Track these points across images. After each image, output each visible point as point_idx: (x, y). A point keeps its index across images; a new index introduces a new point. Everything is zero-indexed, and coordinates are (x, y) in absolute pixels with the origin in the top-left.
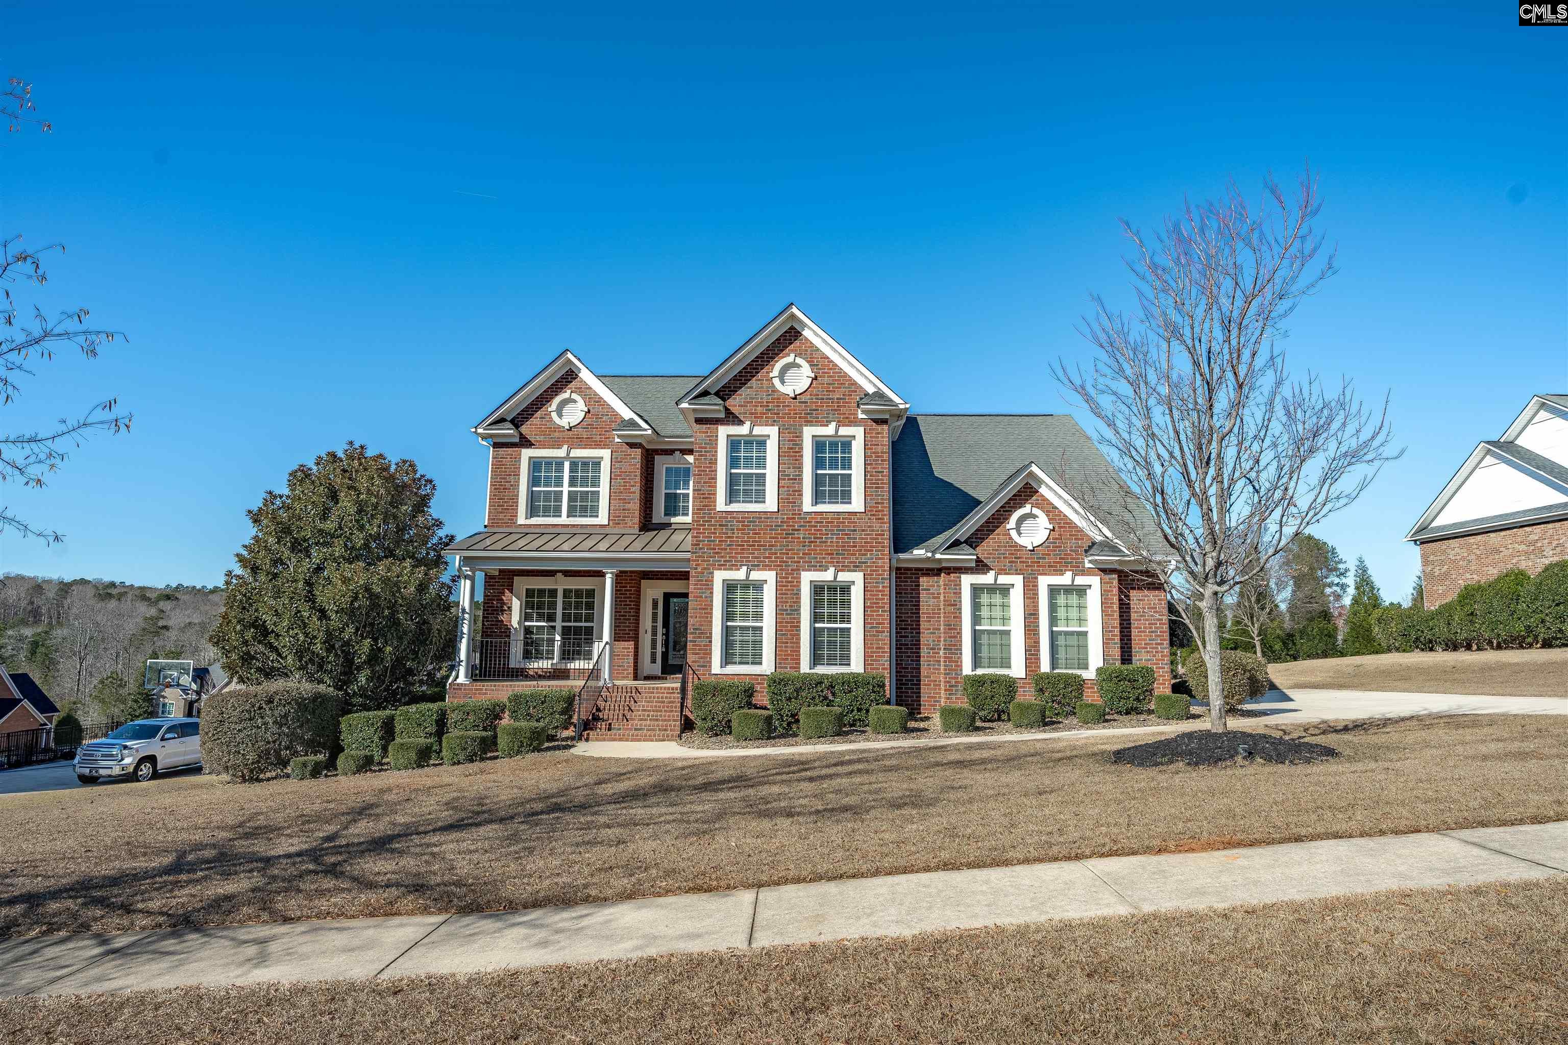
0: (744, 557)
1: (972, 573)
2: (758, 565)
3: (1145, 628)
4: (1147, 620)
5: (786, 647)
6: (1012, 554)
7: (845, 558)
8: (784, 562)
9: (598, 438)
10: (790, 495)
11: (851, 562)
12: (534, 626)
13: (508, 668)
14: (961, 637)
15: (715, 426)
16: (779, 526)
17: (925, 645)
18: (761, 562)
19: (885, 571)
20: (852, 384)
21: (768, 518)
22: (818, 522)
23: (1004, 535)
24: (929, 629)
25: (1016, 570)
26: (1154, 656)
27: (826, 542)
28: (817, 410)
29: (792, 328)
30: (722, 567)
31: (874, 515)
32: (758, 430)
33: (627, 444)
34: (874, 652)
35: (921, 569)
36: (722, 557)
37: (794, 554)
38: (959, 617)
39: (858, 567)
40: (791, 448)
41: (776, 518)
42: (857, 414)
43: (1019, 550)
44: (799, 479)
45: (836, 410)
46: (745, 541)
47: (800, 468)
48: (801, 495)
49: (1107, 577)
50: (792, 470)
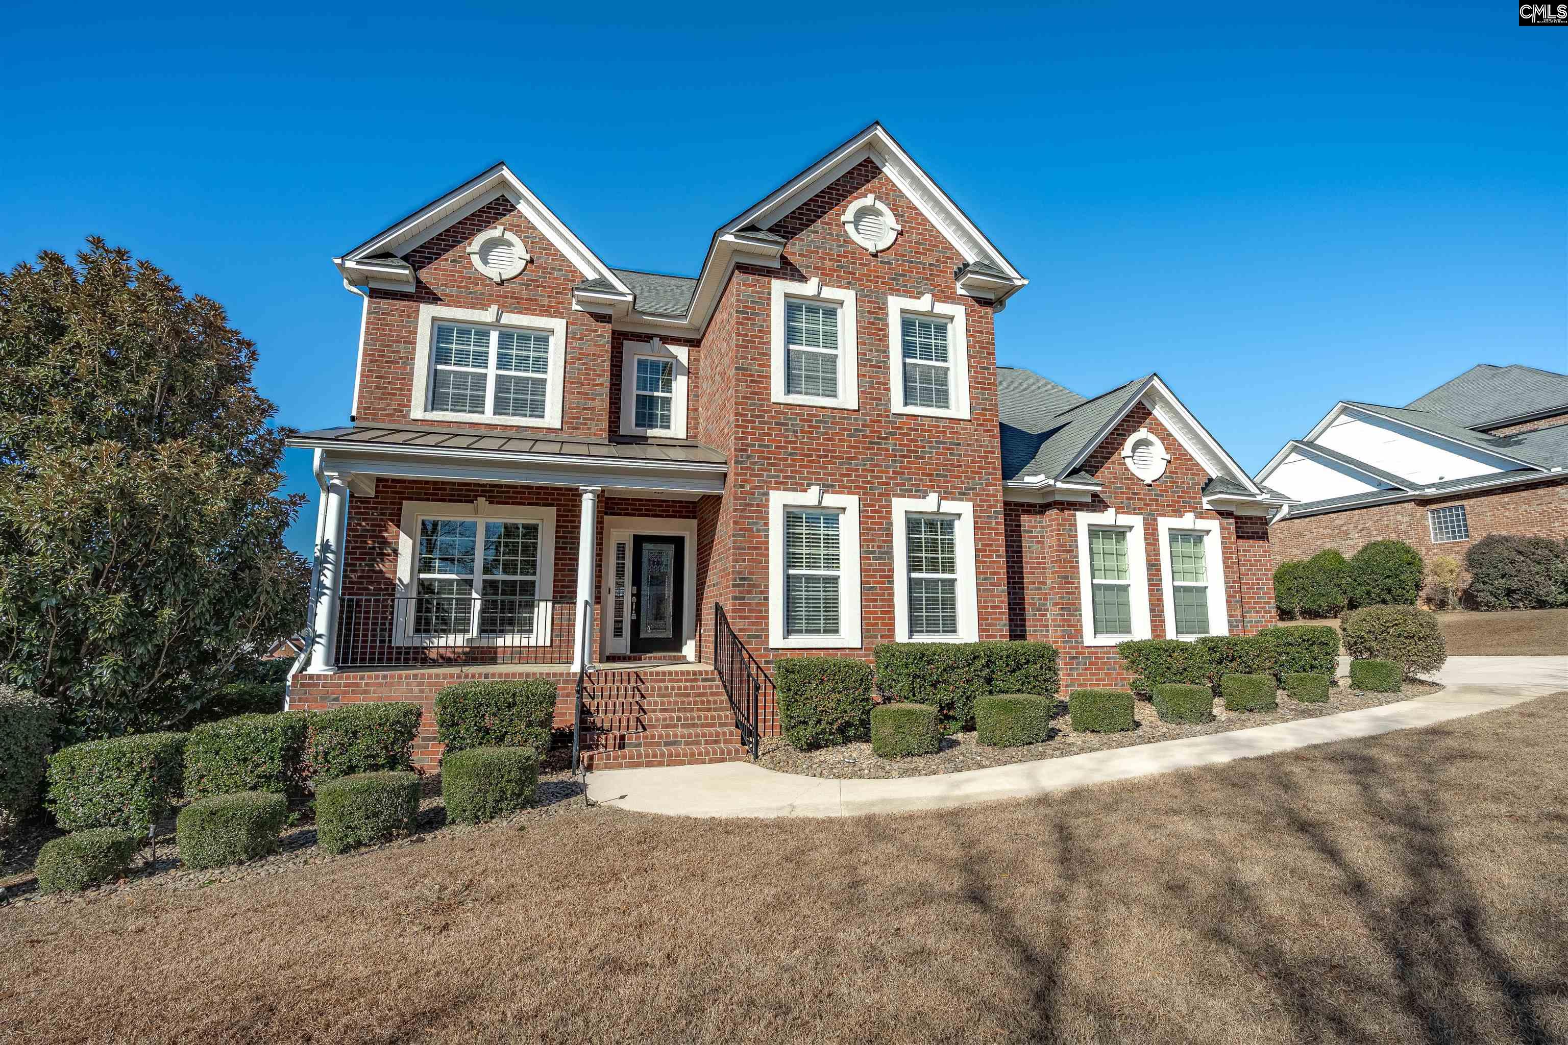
0: (814, 473)
1: (1088, 511)
2: (833, 486)
3: (1253, 584)
4: (1254, 574)
5: (875, 606)
6: (1129, 488)
7: (949, 482)
8: (869, 482)
9: (546, 301)
10: (873, 388)
11: (955, 488)
12: (435, 580)
13: (390, 647)
14: (1079, 593)
15: (766, 279)
16: (860, 431)
17: (1031, 604)
18: (836, 481)
19: (997, 501)
20: (947, 248)
21: (844, 418)
22: (911, 429)
23: (1120, 464)
24: (1034, 583)
25: (1135, 509)
26: (1263, 617)
27: (923, 458)
28: (905, 275)
29: (868, 161)
30: (781, 485)
31: (981, 425)
32: (829, 293)
33: (591, 314)
34: (990, 613)
35: (1022, 505)
36: (781, 471)
37: (882, 472)
38: (1075, 567)
39: (964, 494)
40: (873, 324)
41: (856, 419)
42: (955, 288)
43: (1136, 484)
44: (883, 366)
45: (927, 279)
46: (814, 450)
47: (885, 352)
48: (888, 389)
49: (1225, 521)
50: (874, 353)
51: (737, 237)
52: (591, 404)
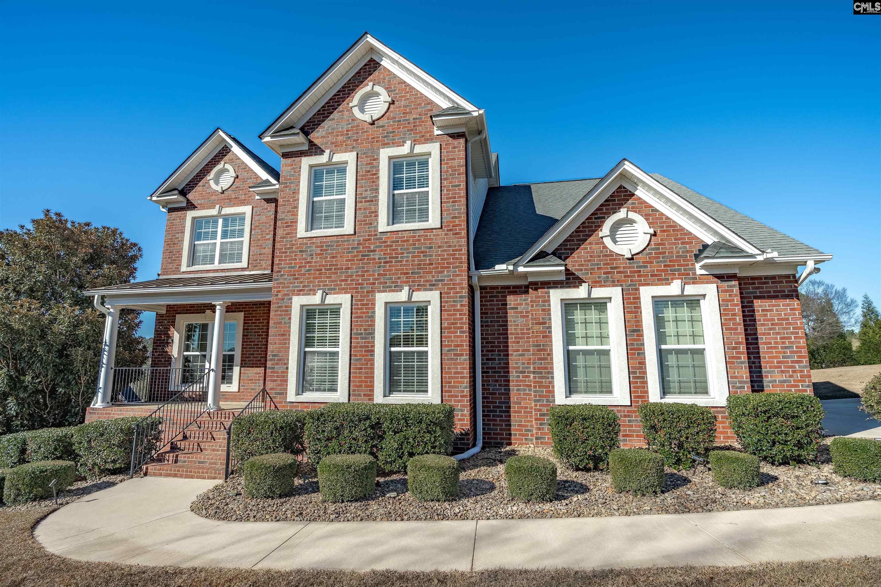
0: (322, 282)
1: (562, 287)
2: (335, 289)
3: (776, 343)
4: (778, 333)
5: (360, 373)
6: (607, 264)
7: (421, 277)
8: (359, 284)
9: (243, 197)
10: (367, 217)
11: (427, 281)
12: (191, 355)
14: (552, 359)
16: (355, 248)
17: (514, 368)
18: (337, 285)
19: (462, 288)
20: (428, 104)
21: (345, 241)
22: (393, 242)
23: (597, 244)
24: (518, 351)
25: (613, 282)
26: (791, 376)
27: (401, 261)
28: (394, 132)
29: (372, 60)
30: (300, 292)
31: (451, 230)
32: (337, 158)
33: (265, 200)
34: (453, 378)
35: (508, 287)
36: (301, 282)
37: (370, 275)
38: (547, 335)
39: (434, 285)
40: (369, 171)
41: (353, 241)
42: (433, 132)
43: (615, 260)
44: (374, 200)
45: (412, 130)
46: (323, 266)
47: (376, 190)
48: (377, 216)
49: (726, 284)
50: (369, 192)
51: (272, 137)
52: (263, 251)
